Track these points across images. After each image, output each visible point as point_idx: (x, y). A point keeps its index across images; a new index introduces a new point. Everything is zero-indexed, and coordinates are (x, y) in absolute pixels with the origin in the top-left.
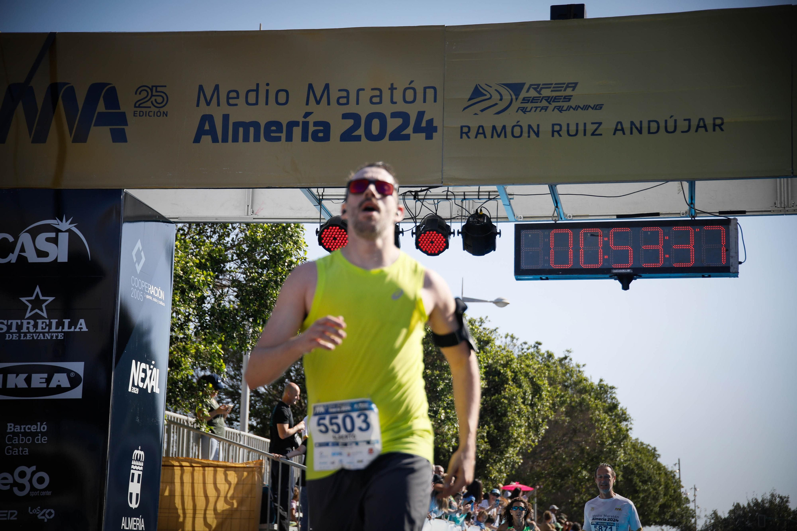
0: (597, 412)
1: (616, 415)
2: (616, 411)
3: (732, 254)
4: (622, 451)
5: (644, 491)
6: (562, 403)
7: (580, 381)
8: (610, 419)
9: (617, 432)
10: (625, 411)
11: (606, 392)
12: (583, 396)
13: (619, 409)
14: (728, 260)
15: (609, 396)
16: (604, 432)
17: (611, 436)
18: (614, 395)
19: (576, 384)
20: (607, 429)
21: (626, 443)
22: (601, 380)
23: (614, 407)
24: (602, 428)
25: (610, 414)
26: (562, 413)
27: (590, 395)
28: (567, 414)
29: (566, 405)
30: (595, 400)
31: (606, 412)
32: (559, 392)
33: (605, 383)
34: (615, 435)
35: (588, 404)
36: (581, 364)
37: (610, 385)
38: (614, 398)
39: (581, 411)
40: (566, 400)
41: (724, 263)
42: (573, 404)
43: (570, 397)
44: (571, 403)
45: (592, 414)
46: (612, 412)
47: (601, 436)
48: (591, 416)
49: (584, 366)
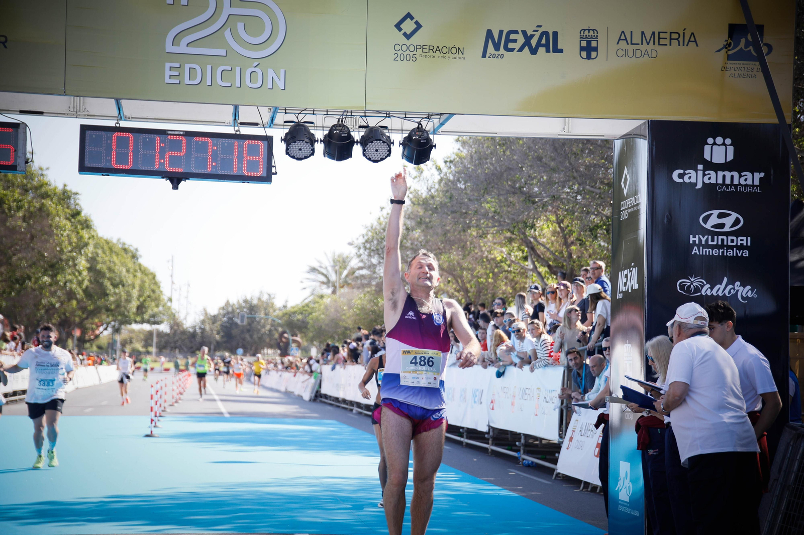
0: (57, 219)
1: (79, 221)
2: (78, 218)
3: (20, 154)
4: (83, 258)
5: (115, 293)
6: (19, 208)
7: (41, 186)
8: (72, 226)
9: (78, 239)
10: (88, 218)
11: (69, 198)
12: (43, 201)
13: (83, 214)
14: (16, 160)
15: (72, 201)
16: (63, 238)
17: (70, 244)
18: (77, 201)
19: (36, 188)
20: (68, 236)
21: (86, 250)
22: (65, 186)
23: (78, 213)
24: (62, 235)
25: (73, 220)
26: (19, 218)
27: (52, 200)
28: (24, 219)
29: (23, 209)
30: (57, 205)
31: (67, 219)
32: (16, 196)
33: (68, 188)
34: (75, 243)
35: (48, 210)
36: (44, 167)
37: (74, 191)
38: (78, 204)
39: (41, 216)
40: (24, 204)
41: (10, 163)
42: (32, 209)
43: (29, 202)
44: (29, 208)
45: (52, 220)
46: (75, 219)
47: (60, 244)
48: (50, 222)
49: (48, 169)
